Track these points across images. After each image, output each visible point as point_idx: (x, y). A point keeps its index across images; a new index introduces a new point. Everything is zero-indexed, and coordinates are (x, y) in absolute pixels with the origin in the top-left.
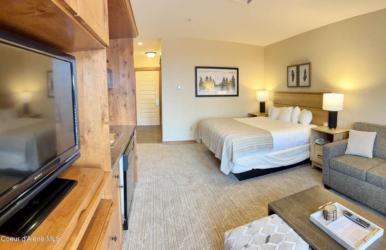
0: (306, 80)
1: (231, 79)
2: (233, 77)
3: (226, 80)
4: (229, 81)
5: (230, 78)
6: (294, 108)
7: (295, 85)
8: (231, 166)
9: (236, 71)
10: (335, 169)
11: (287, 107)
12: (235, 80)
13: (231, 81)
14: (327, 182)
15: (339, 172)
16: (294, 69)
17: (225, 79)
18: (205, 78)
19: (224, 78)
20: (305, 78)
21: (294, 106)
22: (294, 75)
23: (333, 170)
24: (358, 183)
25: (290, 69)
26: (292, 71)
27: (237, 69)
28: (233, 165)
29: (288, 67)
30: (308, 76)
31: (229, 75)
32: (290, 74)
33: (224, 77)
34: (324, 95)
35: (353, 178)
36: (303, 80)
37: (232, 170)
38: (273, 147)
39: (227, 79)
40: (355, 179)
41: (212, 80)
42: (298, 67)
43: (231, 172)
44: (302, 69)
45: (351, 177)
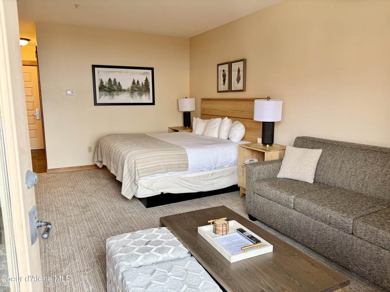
0: (240, 82)
1: (144, 82)
2: (147, 80)
3: (136, 84)
4: (141, 84)
5: (142, 81)
6: (222, 119)
7: (227, 90)
8: (135, 189)
9: (150, 71)
10: (259, 194)
11: (215, 118)
12: (149, 83)
13: (144, 84)
14: (251, 211)
15: (264, 198)
16: (226, 67)
17: (136, 82)
18: (108, 81)
19: (134, 81)
20: (238, 80)
21: (223, 117)
22: (225, 75)
23: (258, 196)
24: (285, 212)
25: (221, 68)
26: (224, 71)
27: (152, 69)
28: (137, 187)
29: (218, 65)
30: (243, 76)
31: (141, 77)
32: (221, 74)
33: (134, 79)
34: (256, 101)
35: (279, 205)
36: (236, 82)
37: (136, 193)
38: (187, 167)
39: (138, 81)
40: (282, 206)
41: (117, 83)
42: (230, 64)
43: (134, 197)
44: (235, 67)
45: (278, 204)
